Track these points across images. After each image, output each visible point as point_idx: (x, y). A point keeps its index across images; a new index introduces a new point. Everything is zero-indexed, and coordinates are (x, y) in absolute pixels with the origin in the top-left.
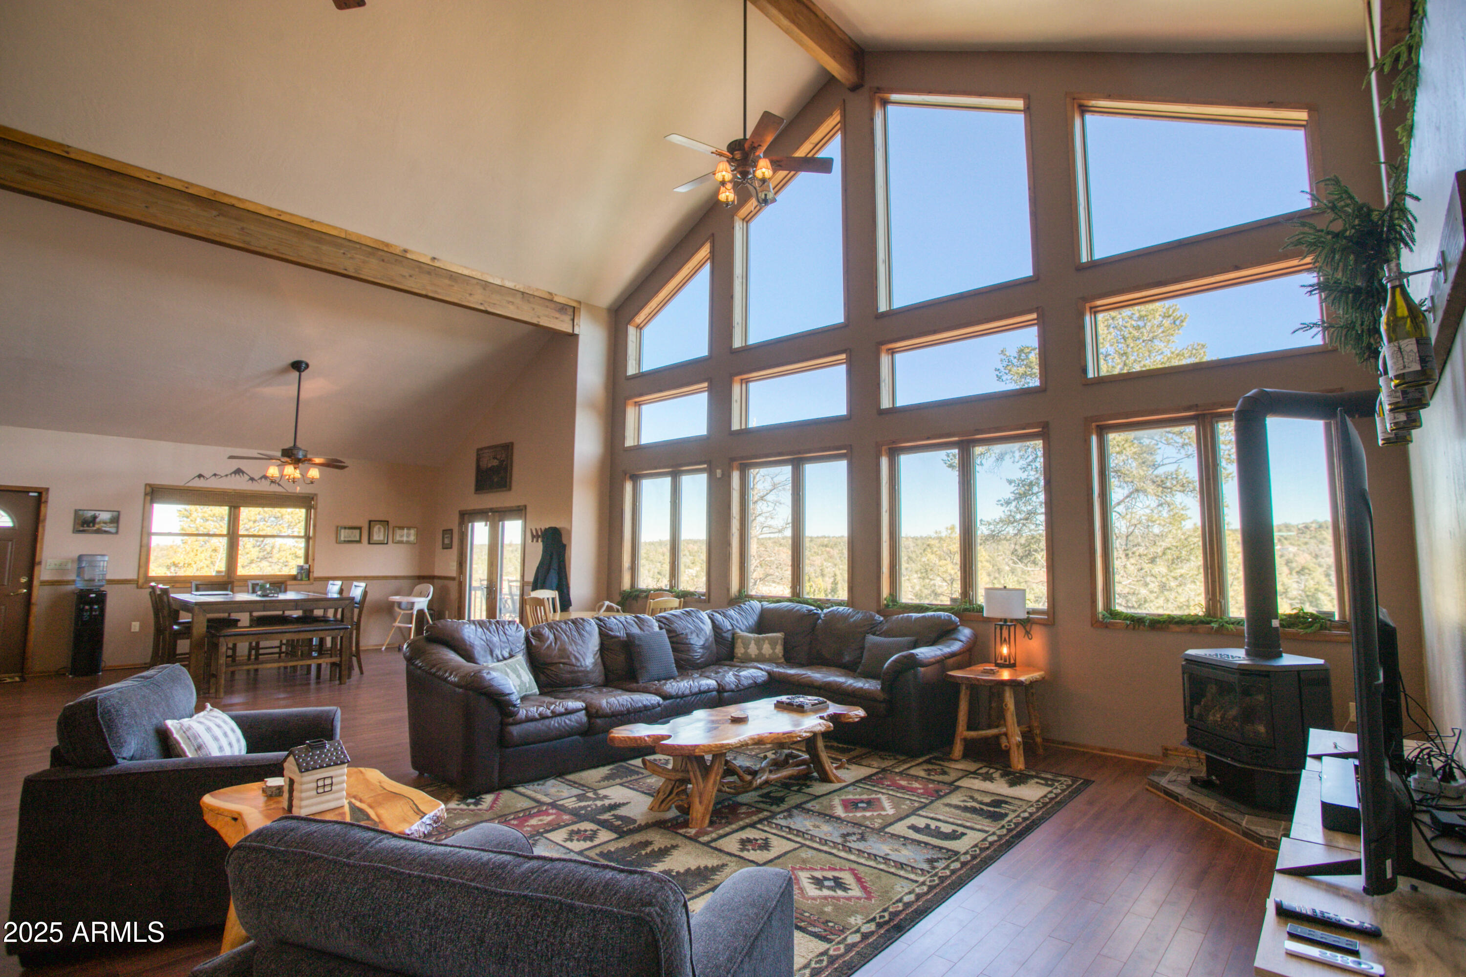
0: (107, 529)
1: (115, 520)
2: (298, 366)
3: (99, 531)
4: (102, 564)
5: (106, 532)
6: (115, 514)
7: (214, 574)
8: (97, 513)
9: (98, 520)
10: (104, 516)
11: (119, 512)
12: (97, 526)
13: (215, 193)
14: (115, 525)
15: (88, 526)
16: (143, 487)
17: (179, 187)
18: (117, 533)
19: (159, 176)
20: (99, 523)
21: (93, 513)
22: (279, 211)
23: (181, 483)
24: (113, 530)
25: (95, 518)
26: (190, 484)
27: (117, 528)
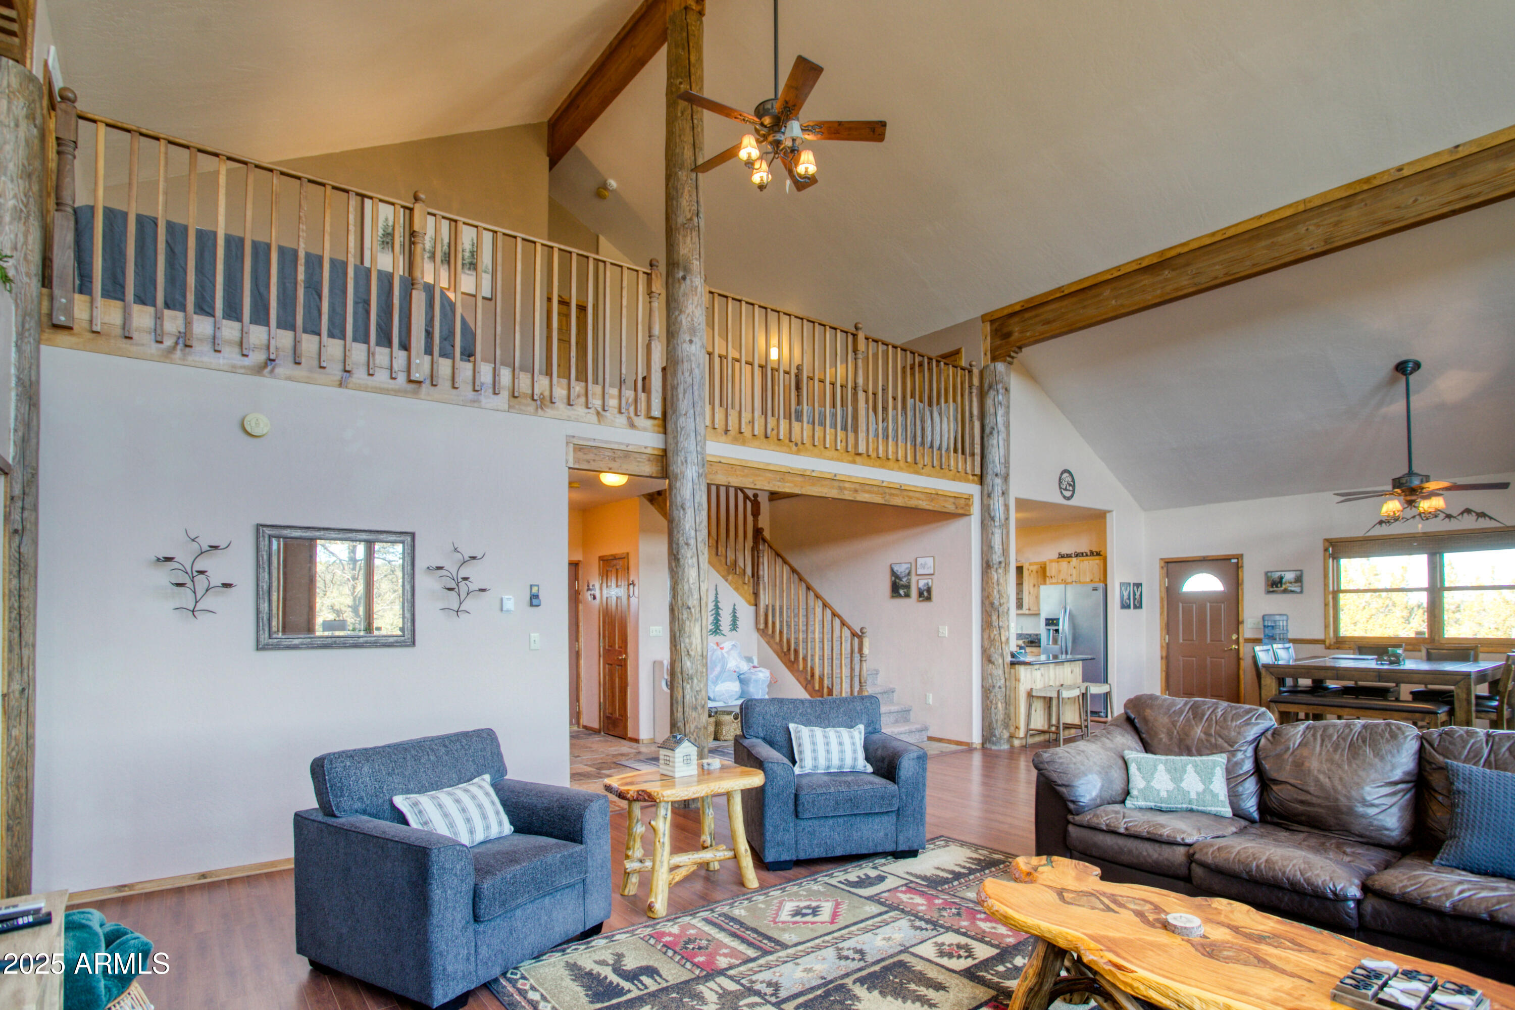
0: (1293, 589)
1: (1299, 580)
2: (1404, 368)
3: (1285, 591)
4: (1281, 624)
5: (1292, 592)
6: (1298, 573)
7: (1413, 635)
8: (1283, 573)
9: (1284, 580)
10: (1289, 576)
11: (1301, 571)
12: (1284, 586)
13: (1162, 252)
14: (1299, 584)
15: (1277, 587)
16: (1321, 542)
17: (1135, 267)
18: (1301, 592)
19: (1118, 268)
20: (1285, 583)
21: (1278, 574)
22: (1221, 230)
23: (1359, 533)
24: (1298, 589)
25: (1281, 578)
26: (1367, 534)
27: (1302, 587)
